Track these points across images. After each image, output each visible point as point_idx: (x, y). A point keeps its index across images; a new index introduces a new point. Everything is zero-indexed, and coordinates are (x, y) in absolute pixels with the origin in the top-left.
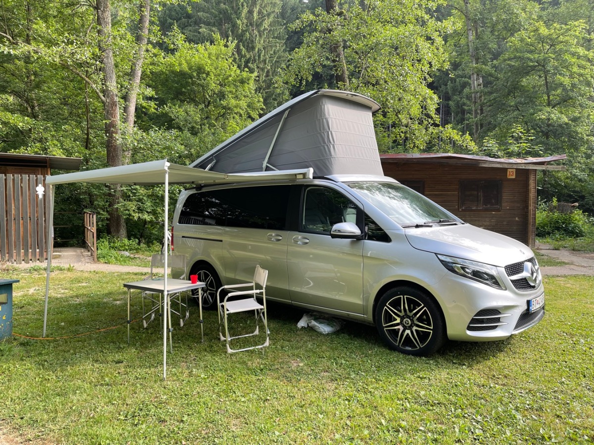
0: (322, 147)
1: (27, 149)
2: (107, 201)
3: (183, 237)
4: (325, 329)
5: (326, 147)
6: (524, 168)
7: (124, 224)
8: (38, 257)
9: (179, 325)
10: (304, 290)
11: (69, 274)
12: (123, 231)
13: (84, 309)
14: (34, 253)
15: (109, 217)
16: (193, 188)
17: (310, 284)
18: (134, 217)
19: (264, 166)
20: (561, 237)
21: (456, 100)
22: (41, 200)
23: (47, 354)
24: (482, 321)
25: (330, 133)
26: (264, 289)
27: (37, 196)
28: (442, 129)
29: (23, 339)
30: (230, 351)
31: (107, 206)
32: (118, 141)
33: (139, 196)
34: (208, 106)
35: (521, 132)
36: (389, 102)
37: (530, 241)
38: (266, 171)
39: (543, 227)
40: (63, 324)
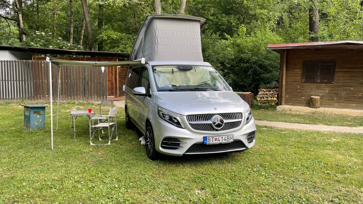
1: (117, 49)
5: (153, 46)
22: (103, 73)
25: (156, 38)
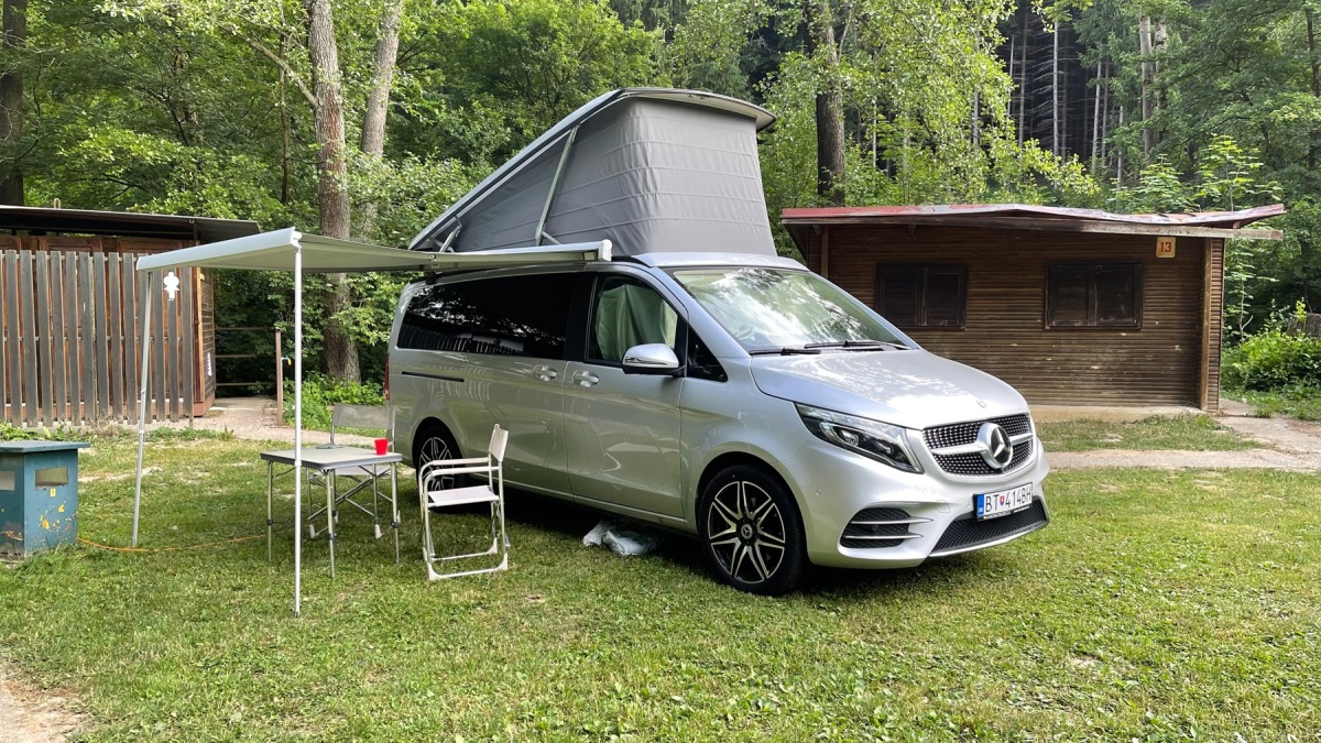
0: (633, 201)
1: (163, 204)
2: (319, 307)
3: (404, 373)
4: (627, 547)
5: (640, 199)
6: (1184, 234)
7: (355, 354)
8: (167, 412)
9: (374, 534)
10: (606, 476)
11: (221, 446)
12: (352, 368)
13: (222, 506)
14: (161, 405)
15: (322, 337)
16: (421, 279)
17: (615, 465)
18: (368, 337)
19: (538, 236)
20: (1306, 392)
21: (1129, 76)
22: (173, 303)
23: (127, 573)
24: (869, 530)
25: (648, 171)
26: (500, 464)
27: (167, 294)
28: (1019, 150)
29: (95, 548)
30: (433, 576)
31: (319, 317)
32: (340, 185)
33: (380, 295)
34: (556, 102)
35: (1231, 152)
36: (896, 93)
37: (1205, 397)
38: (540, 245)
39: (1267, 369)
40: (175, 528)
